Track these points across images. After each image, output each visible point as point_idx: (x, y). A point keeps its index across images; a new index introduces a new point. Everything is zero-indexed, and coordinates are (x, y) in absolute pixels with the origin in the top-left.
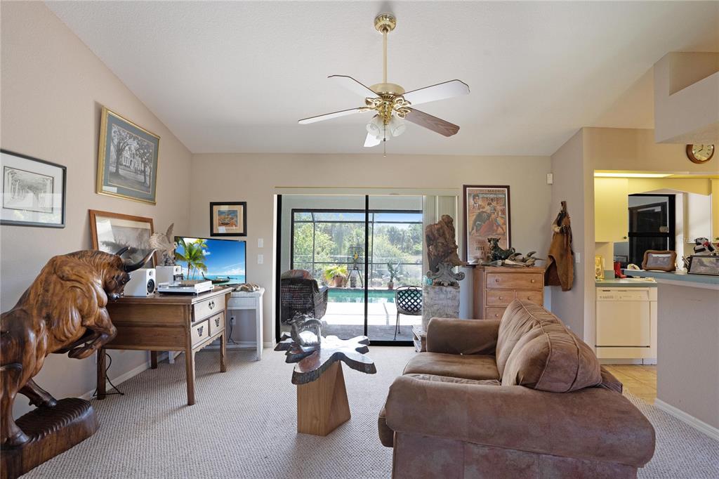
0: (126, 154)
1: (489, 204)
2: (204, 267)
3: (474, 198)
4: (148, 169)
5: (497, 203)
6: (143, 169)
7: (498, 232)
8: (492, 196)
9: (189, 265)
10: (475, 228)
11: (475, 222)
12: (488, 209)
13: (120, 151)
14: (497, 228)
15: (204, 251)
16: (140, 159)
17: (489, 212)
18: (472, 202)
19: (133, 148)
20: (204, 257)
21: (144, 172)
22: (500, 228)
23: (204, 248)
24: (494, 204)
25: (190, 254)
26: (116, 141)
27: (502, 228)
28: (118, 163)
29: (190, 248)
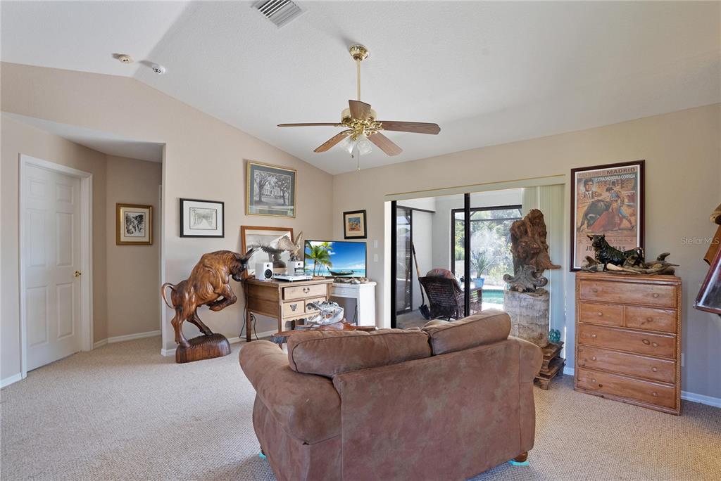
0: (267, 187)
1: (609, 190)
2: (330, 264)
3: (586, 183)
4: (286, 195)
5: (622, 188)
6: (282, 194)
7: (622, 226)
8: (613, 178)
9: (315, 263)
10: (586, 222)
11: (586, 214)
12: (606, 196)
13: (261, 186)
14: (621, 221)
15: (329, 252)
16: (279, 189)
17: (608, 200)
18: (582, 189)
19: (272, 182)
20: (329, 256)
21: (283, 197)
22: (625, 221)
23: (329, 250)
24: (617, 188)
25: (316, 254)
26: (258, 181)
27: (630, 221)
28: (261, 194)
29: (316, 250)
